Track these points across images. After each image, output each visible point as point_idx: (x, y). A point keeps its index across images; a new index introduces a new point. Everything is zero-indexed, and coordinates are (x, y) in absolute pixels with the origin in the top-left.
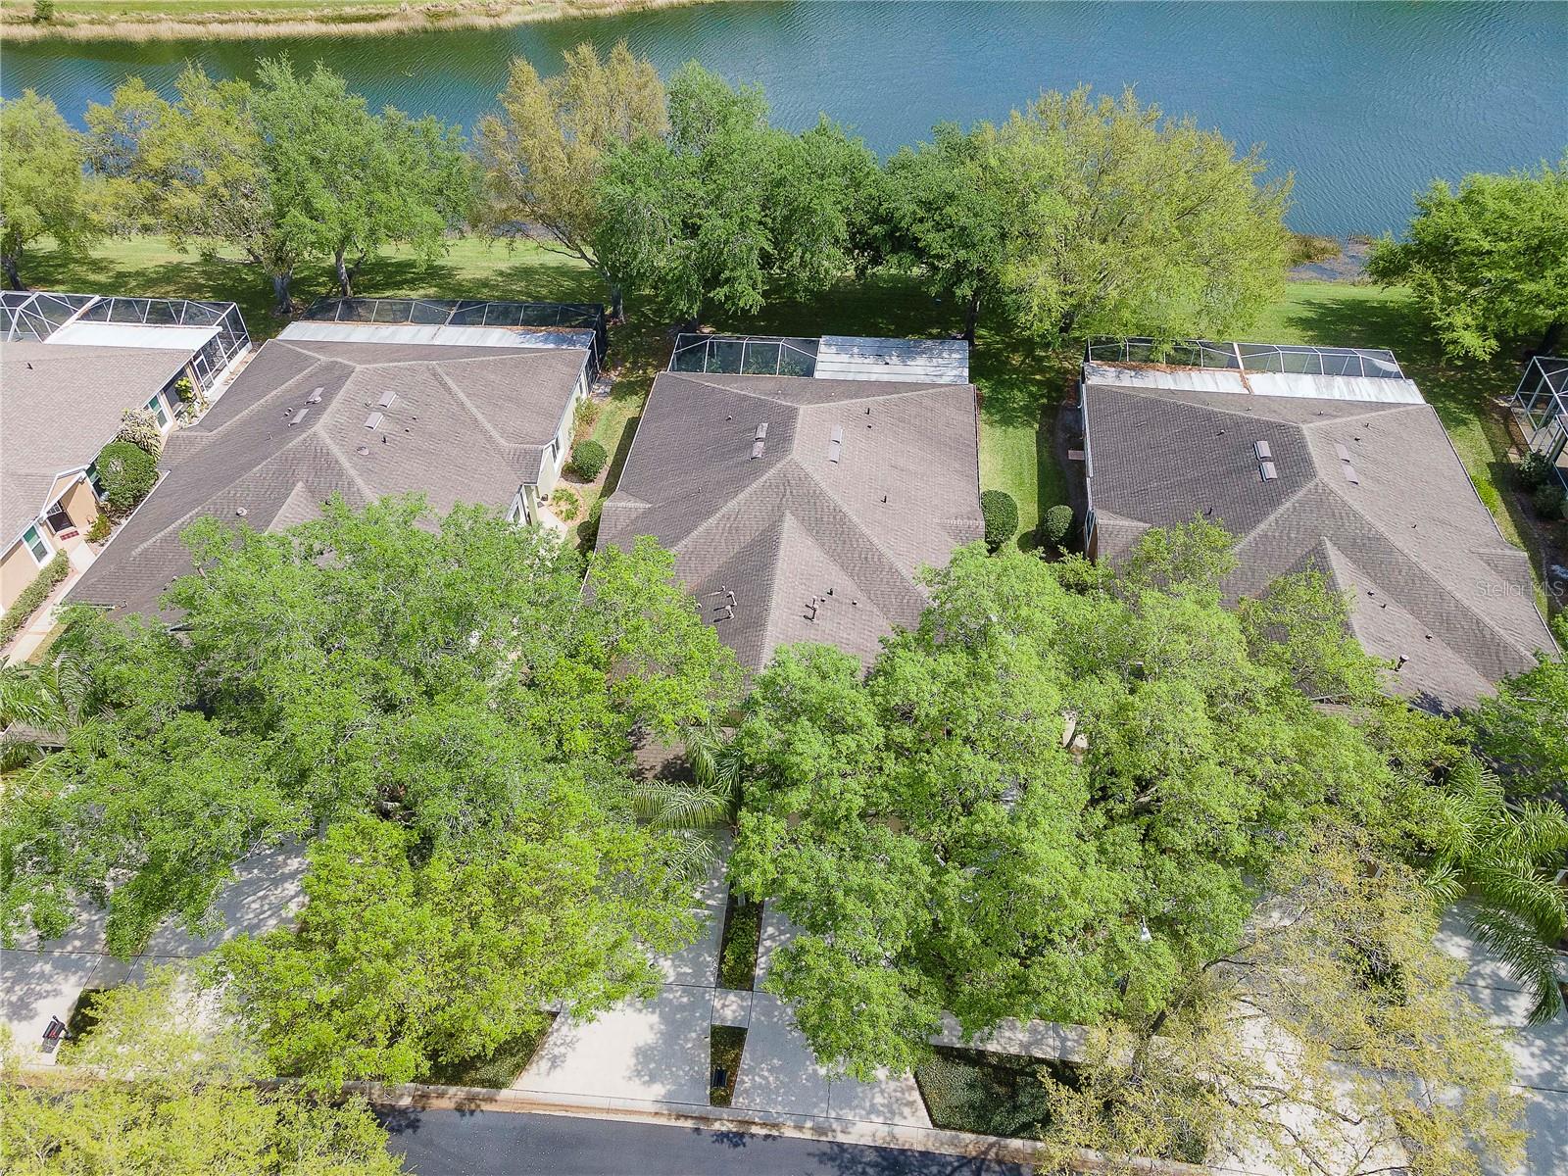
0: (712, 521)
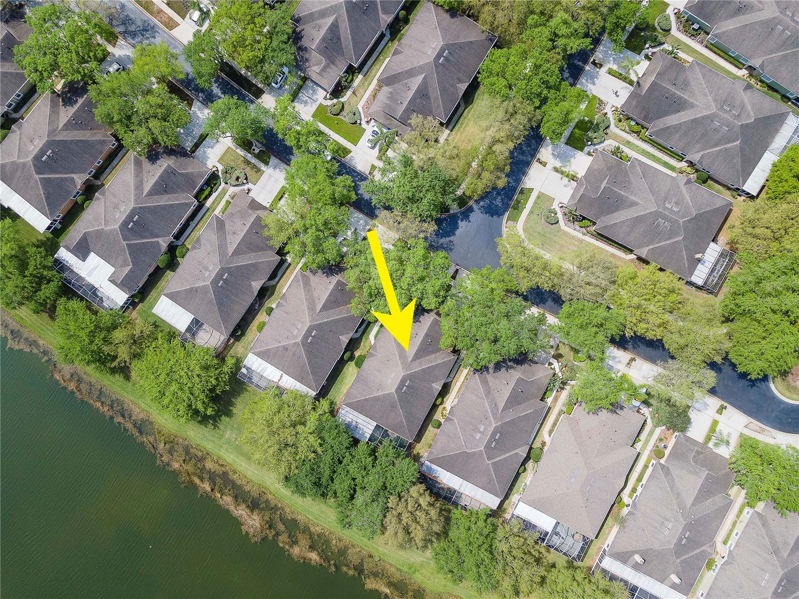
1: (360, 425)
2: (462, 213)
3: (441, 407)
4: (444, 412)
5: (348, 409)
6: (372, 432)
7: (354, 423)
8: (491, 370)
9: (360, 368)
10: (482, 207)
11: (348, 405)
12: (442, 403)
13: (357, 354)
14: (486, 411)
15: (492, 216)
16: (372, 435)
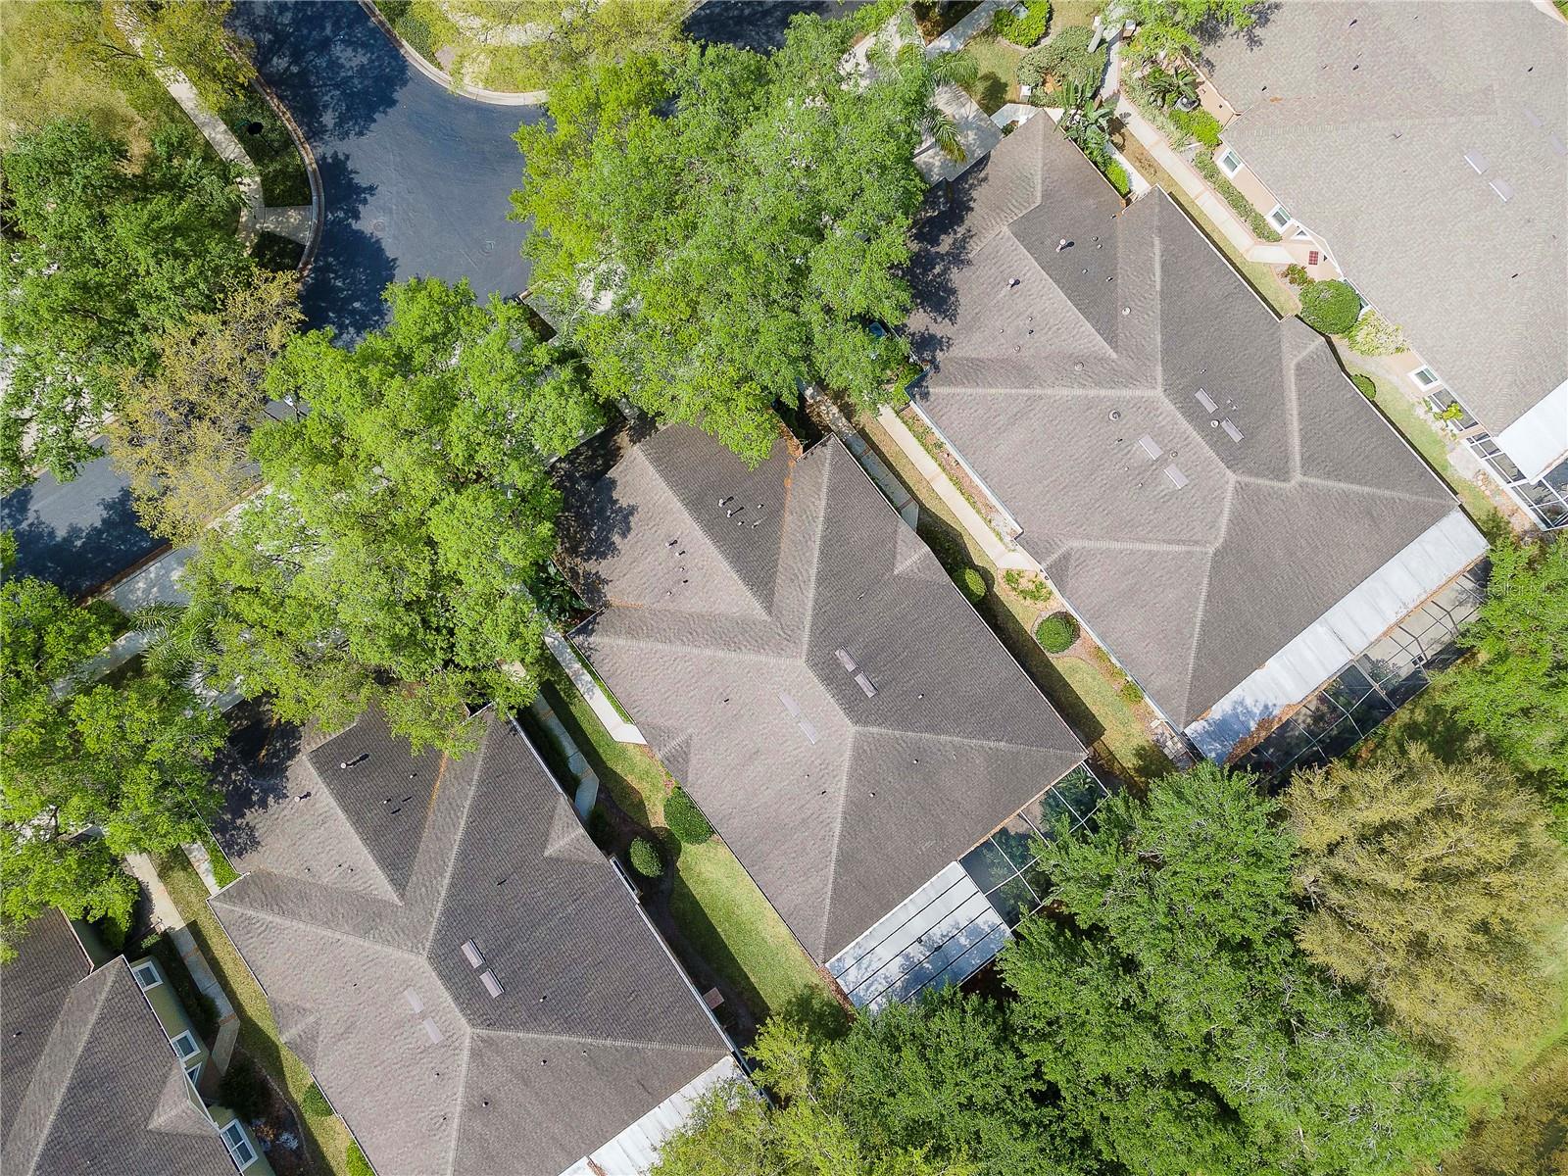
0: (813, 572)
1: (937, 933)
2: (331, 204)
3: (1001, 589)
4: (1024, 584)
5: (849, 953)
6: (981, 897)
7: (918, 953)
8: (941, 328)
9: (712, 831)
10: (340, 123)
11: (834, 945)
12: (987, 577)
13: (658, 819)
14: (1090, 404)
15: (393, 103)
16: (997, 901)
